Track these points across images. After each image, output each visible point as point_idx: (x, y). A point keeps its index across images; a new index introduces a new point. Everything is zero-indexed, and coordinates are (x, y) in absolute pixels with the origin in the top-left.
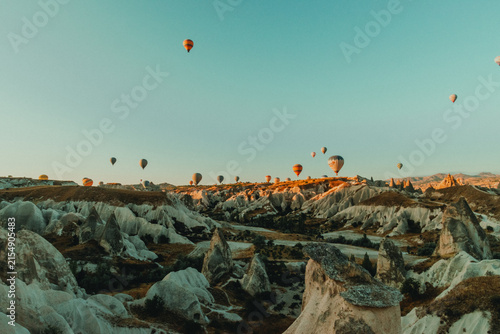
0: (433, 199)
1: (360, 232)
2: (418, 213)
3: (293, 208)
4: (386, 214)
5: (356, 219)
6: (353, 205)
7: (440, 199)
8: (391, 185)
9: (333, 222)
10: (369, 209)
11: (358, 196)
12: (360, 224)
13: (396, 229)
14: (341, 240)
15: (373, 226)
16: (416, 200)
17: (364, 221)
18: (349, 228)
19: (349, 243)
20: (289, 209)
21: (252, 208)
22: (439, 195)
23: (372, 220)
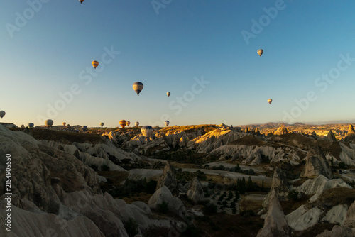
0: (276, 142)
1: (231, 163)
2: (267, 150)
3: (181, 146)
4: (247, 151)
5: (227, 154)
6: (223, 144)
7: (280, 141)
8: (246, 131)
9: (211, 156)
10: (236, 147)
11: (227, 138)
12: (230, 157)
13: (254, 161)
14: (222, 168)
15: (239, 159)
16: (266, 142)
17: (233, 155)
18: (223, 160)
19: (228, 169)
20: (177, 146)
21: (152, 145)
22: (280, 139)
23: (238, 154)
